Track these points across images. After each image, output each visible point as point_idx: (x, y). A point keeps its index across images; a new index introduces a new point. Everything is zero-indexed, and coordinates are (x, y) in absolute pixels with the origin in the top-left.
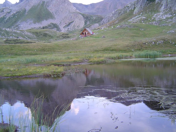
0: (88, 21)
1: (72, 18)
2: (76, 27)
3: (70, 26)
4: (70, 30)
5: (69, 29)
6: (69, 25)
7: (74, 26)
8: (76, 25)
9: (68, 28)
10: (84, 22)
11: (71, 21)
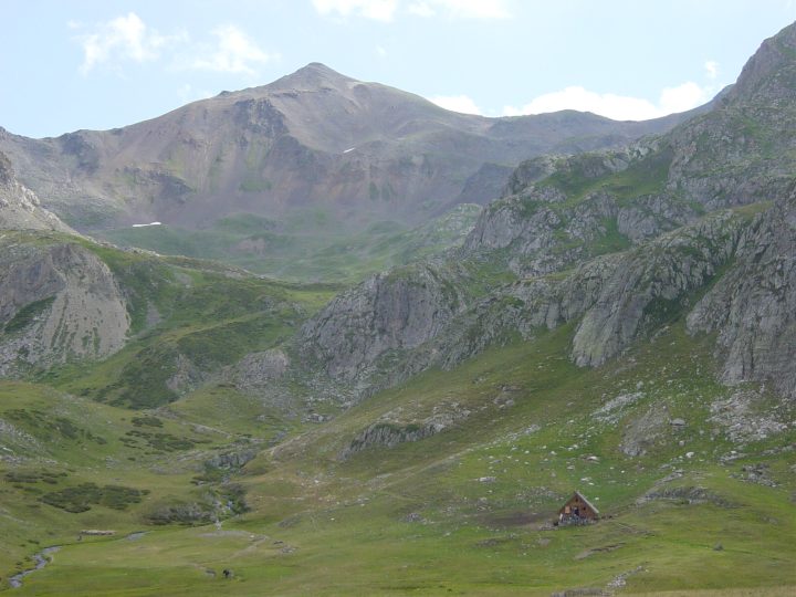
0: (150, 304)
1: (37, 274)
2: (78, 340)
3: (32, 331)
4: (37, 358)
5: (24, 351)
6: (25, 323)
7: (62, 334)
8: (71, 329)
9: (20, 343)
10: (125, 313)
11: (32, 299)
